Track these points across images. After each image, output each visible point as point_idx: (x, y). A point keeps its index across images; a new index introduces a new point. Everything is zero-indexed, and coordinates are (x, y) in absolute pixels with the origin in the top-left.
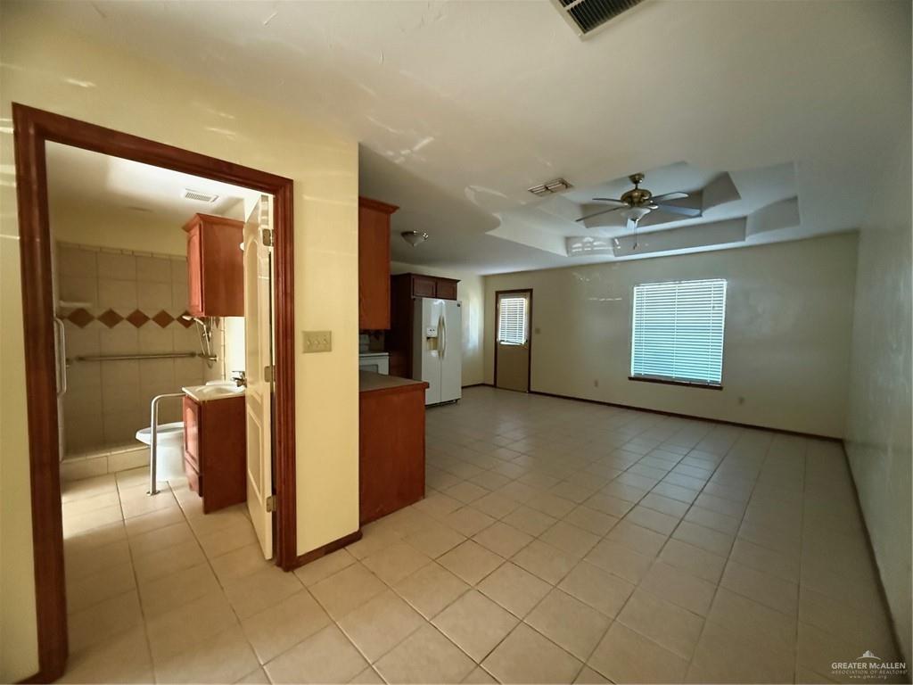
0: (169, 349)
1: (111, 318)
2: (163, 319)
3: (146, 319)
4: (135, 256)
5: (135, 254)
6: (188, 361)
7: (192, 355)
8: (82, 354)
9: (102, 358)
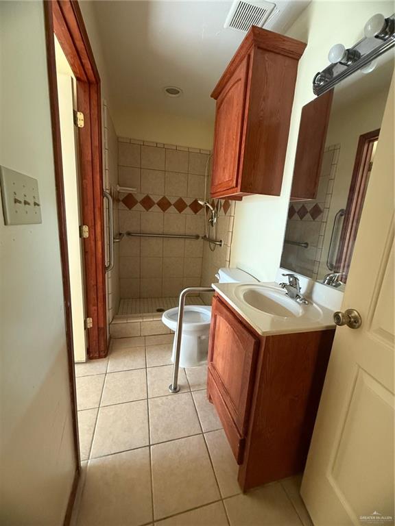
0: (182, 231)
1: (147, 203)
2: (180, 206)
3: (170, 204)
4: (165, 148)
5: (165, 147)
6: (194, 242)
7: (197, 237)
8: (131, 230)
9: (141, 235)
